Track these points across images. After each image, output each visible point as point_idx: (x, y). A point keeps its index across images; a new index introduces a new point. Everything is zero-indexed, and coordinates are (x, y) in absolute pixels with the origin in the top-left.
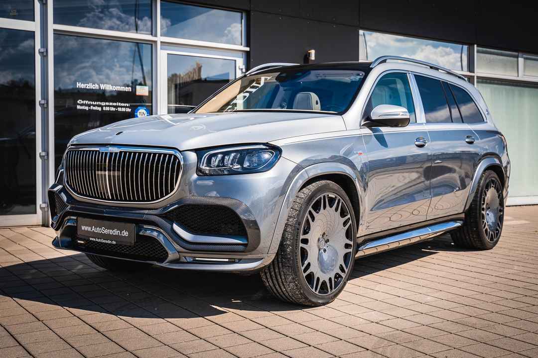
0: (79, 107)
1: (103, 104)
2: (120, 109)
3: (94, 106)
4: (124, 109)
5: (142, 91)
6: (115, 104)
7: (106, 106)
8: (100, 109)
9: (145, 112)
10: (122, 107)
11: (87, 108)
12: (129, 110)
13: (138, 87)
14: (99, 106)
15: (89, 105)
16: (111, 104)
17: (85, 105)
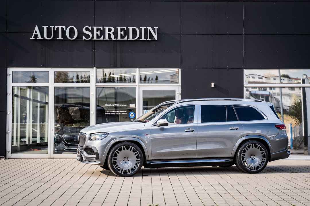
0: (106, 113)
1: (116, 112)
2: (122, 114)
3: (112, 113)
4: (124, 114)
5: (132, 106)
6: (120, 112)
7: (117, 112)
8: (114, 114)
9: (133, 114)
10: (123, 113)
11: (109, 114)
12: (126, 114)
13: (130, 104)
14: (114, 113)
15: (110, 113)
16: (119, 112)
17: (109, 112)
